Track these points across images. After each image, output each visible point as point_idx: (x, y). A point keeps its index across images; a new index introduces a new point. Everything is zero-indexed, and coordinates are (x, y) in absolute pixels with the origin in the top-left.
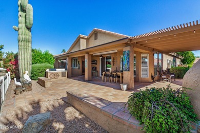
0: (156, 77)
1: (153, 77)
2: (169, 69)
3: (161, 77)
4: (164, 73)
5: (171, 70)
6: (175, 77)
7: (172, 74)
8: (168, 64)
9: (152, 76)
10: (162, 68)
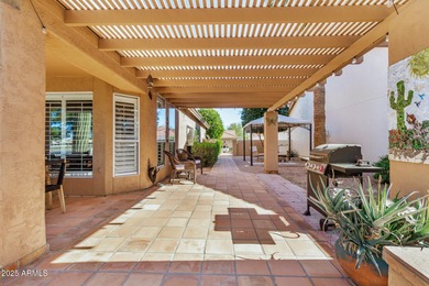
0: (162, 170)
1: (151, 173)
2: (189, 148)
3: (174, 168)
4: (181, 159)
5: (193, 150)
6: (201, 166)
7: (197, 158)
8: (189, 136)
9: (150, 169)
10: (176, 144)
